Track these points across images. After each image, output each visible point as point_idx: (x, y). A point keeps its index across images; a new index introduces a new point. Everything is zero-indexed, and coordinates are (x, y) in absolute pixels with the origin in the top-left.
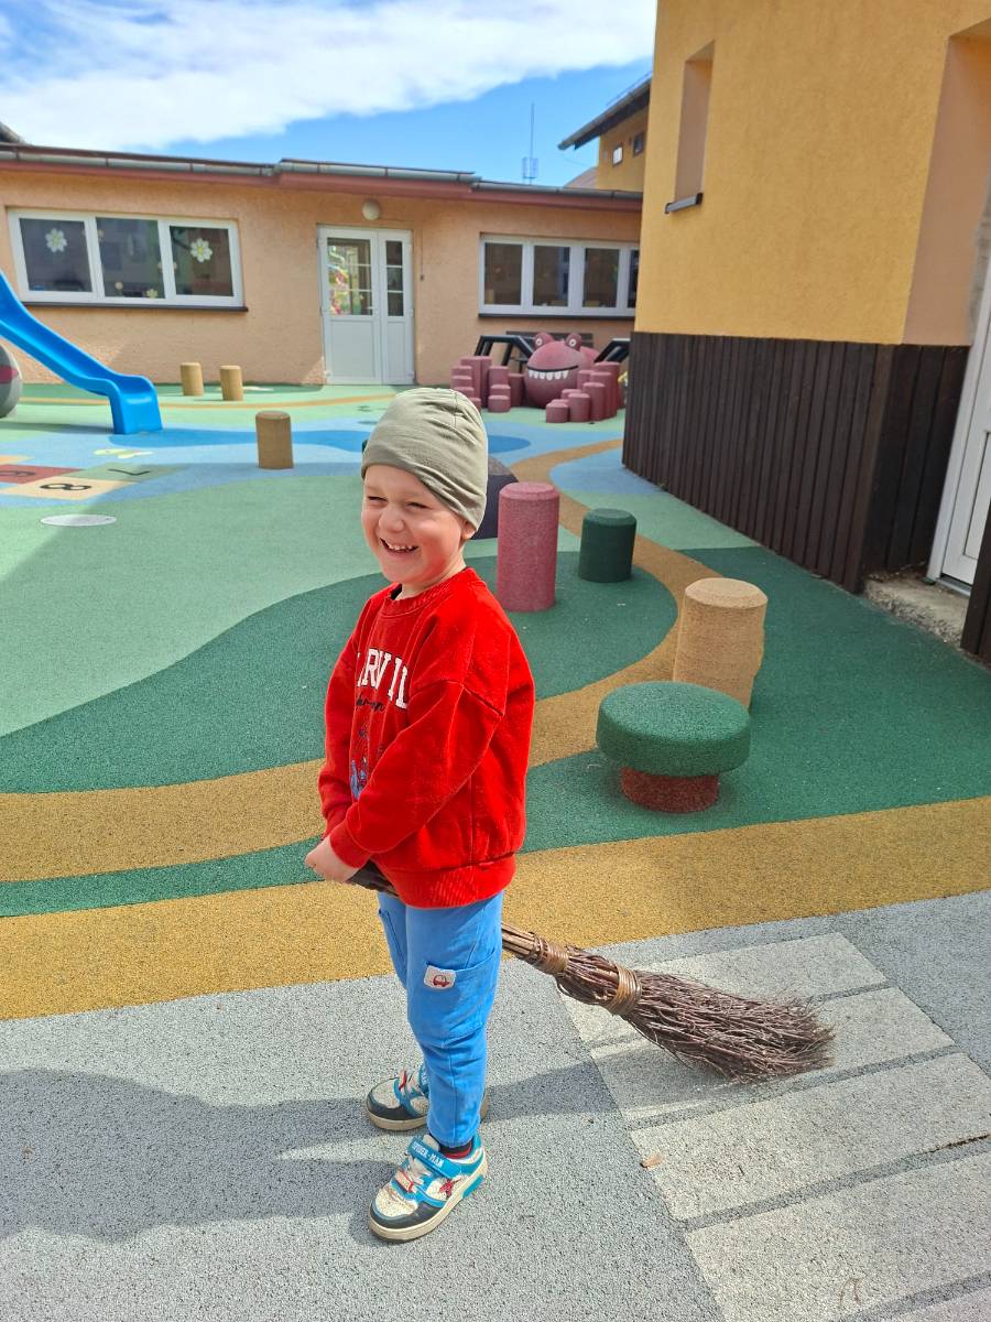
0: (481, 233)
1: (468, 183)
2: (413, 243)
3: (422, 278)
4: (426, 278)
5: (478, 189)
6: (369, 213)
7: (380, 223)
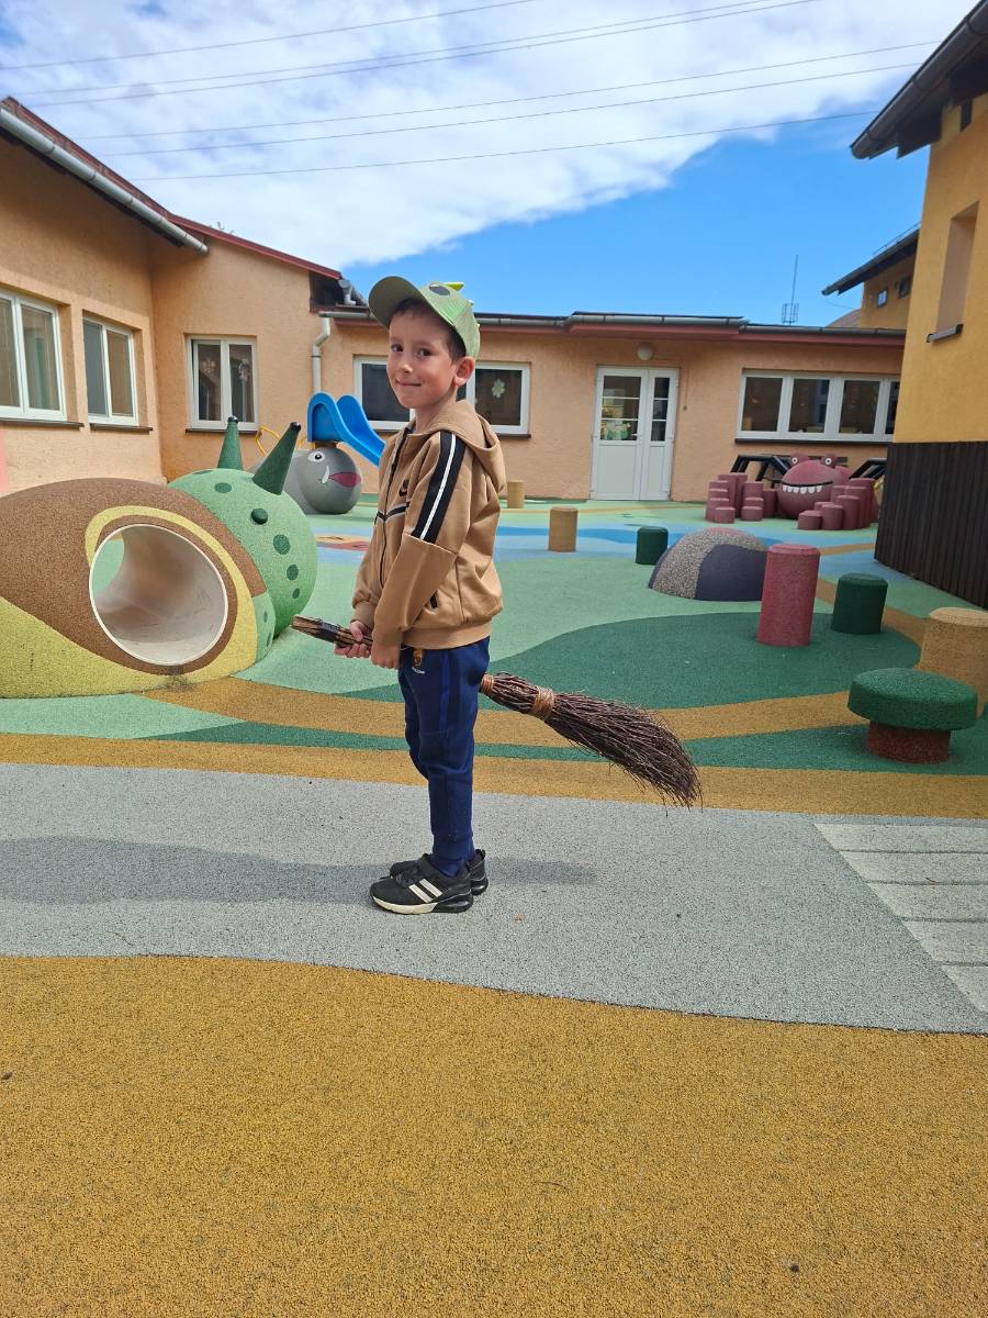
0: (744, 369)
1: (736, 326)
2: (680, 379)
3: (685, 408)
4: (689, 408)
5: (745, 331)
6: (643, 355)
7: (652, 363)
